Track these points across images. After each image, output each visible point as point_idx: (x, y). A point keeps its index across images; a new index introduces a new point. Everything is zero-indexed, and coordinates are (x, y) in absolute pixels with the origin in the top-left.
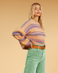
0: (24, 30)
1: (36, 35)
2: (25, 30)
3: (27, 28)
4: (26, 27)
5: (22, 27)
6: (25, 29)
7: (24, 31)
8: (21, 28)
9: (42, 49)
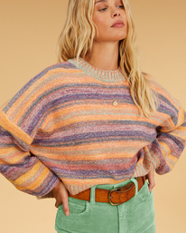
0: (19, 118)
1: (77, 140)
2: (25, 118)
3: (32, 108)
4: (30, 104)
5: (10, 105)
6: (23, 112)
7: (21, 124)
8: (6, 110)
9: (109, 202)
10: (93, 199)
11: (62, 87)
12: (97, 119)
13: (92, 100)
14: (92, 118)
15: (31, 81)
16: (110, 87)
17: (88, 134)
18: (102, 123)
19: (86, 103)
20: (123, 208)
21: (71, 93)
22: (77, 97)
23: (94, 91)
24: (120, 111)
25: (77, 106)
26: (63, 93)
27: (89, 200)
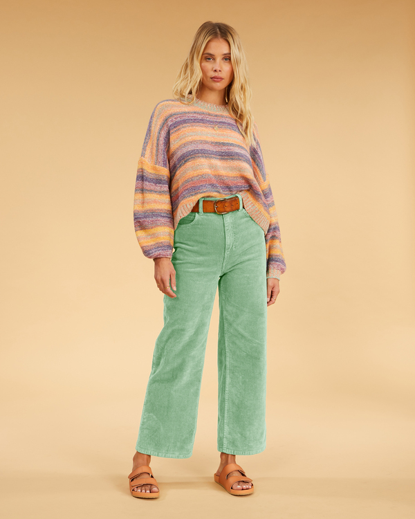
9: (215, 212)
10: (201, 209)
11: (171, 116)
12: (202, 139)
13: (198, 124)
14: (197, 138)
15: (150, 122)
16: (216, 116)
17: (193, 151)
18: (206, 142)
19: (192, 126)
20: (229, 218)
21: (179, 119)
22: (185, 122)
23: (200, 117)
24: (222, 135)
25: (184, 129)
26: (172, 121)
27: (198, 212)
